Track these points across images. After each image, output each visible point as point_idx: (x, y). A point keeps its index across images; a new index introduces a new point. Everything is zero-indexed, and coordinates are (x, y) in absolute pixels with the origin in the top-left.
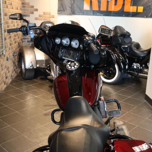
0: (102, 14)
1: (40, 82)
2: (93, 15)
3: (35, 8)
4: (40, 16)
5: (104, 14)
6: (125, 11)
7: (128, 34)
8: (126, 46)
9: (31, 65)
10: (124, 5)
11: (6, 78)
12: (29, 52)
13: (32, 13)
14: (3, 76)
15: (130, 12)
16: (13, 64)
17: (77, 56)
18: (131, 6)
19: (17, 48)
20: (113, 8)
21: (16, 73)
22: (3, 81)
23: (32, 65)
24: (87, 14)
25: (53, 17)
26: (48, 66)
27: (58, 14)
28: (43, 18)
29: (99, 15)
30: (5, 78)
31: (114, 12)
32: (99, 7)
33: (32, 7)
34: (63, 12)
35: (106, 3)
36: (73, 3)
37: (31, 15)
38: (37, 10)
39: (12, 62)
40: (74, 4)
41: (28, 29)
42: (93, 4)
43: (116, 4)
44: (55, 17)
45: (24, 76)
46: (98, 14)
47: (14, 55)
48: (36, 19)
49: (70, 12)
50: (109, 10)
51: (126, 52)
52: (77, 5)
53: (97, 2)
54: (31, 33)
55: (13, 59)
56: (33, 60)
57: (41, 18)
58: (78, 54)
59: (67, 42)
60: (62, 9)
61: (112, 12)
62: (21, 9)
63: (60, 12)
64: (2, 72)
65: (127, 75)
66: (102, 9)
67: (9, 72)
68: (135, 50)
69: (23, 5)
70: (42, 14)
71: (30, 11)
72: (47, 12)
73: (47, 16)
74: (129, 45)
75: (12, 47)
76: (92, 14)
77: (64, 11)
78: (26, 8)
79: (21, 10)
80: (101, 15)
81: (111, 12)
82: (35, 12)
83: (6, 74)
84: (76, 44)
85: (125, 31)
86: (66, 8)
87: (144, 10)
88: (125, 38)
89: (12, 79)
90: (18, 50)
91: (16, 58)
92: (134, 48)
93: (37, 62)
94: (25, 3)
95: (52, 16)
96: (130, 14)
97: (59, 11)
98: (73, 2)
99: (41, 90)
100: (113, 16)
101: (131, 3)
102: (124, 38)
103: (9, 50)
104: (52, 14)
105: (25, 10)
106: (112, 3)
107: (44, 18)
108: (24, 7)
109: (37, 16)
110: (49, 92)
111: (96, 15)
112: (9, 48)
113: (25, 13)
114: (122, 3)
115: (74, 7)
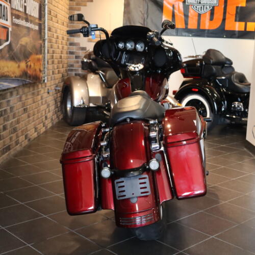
0: (191, 34)
2: (177, 35)
5: (194, 34)
6: (226, 29)
7: (228, 62)
8: (223, 78)
10: (224, 20)
11: (46, 118)
12: (79, 85)
14: (42, 113)
15: (235, 31)
16: (54, 103)
18: (236, 21)
19: (60, 81)
20: (207, 25)
21: (57, 117)
22: (42, 122)
29: (185, 36)
30: (44, 117)
31: (208, 30)
32: (186, 23)
35: (197, 18)
39: (53, 99)
40: (147, 18)
41: (90, 30)
43: (211, 19)
45: (69, 121)
46: (184, 34)
47: (56, 90)
48: (90, 40)
50: (201, 28)
51: (223, 87)
52: (152, 21)
53: (183, 16)
54: (93, 33)
55: (55, 95)
59: (132, 46)
61: (206, 31)
62: (68, 25)
64: (41, 107)
65: (224, 120)
67: (49, 112)
68: (236, 82)
74: (228, 76)
75: (54, 77)
76: (175, 34)
80: (189, 36)
81: (204, 30)
83: (46, 111)
84: (142, 47)
85: (223, 57)
88: (224, 68)
89: (52, 123)
90: (62, 84)
91: (59, 96)
92: (235, 80)
93: (91, 99)
98: (146, 16)
100: (208, 36)
101: (236, 17)
102: (222, 67)
103: (51, 80)
106: (206, 16)
111: (182, 36)
112: (51, 77)
114: (222, 17)
115: (147, 23)
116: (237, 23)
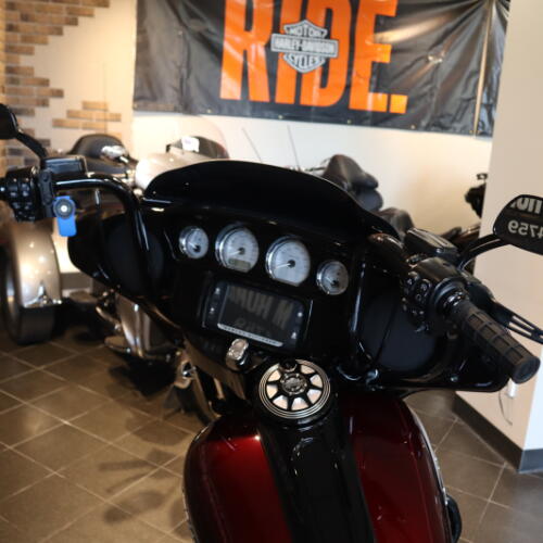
0: (281, 114)
1: (75, 352)
2: (253, 115)
3: (54, 85)
4: (71, 114)
5: (286, 114)
6: (351, 106)
9: (41, 292)
10: (348, 87)
13: (44, 103)
17: (299, 322)
18: (370, 91)
20: (315, 97)
23: (45, 293)
24: (231, 113)
25: (117, 118)
26: (105, 294)
27: (134, 109)
28: (81, 122)
29: (270, 118)
31: (317, 108)
32: (272, 91)
33: (45, 82)
34: (151, 105)
35: (294, 81)
36: (185, 77)
37: (39, 111)
38: (59, 94)
40: (188, 77)
41: (45, 187)
42: (250, 80)
43: (323, 84)
44: (123, 118)
45: (13, 331)
46: (267, 113)
48: (58, 124)
49: (177, 104)
50: (304, 101)
54: (64, 209)
56: (49, 273)
57: (74, 121)
58: (300, 314)
59: (242, 251)
60: (147, 93)
61: (313, 110)
62: (3, 88)
63: (141, 103)
66: (279, 99)
69: (10, 75)
70: (78, 107)
71: (36, 97)
72: (95, 103)
73: (95, 115)
76: (248, 113)
77: (154, 98)
78: (21, 87)
79: (3, 92)
80: (277, 118)
81: (308, 108)
82: (53, 102)
84: (292, 263)
86: (161, 92)
87: (409, 105)
93: (63, 279)
94: (18, 68)
95: (112, 115)
96: (367, 118)
97: (137, 99)
98: (184, 71)
99: (82, 388)
100: (316, 121)
101: (371, 82)
104: (113, 109)
105: (17, 92)
106: (312, 79)
107: (84, 121)
108: (13, 81)
109: (62, 115)
110: (112, 397)
111: (262, 117)
113: (18, 101)
114: (343, 81)
115: (188, 88)
116: (371, 96)
